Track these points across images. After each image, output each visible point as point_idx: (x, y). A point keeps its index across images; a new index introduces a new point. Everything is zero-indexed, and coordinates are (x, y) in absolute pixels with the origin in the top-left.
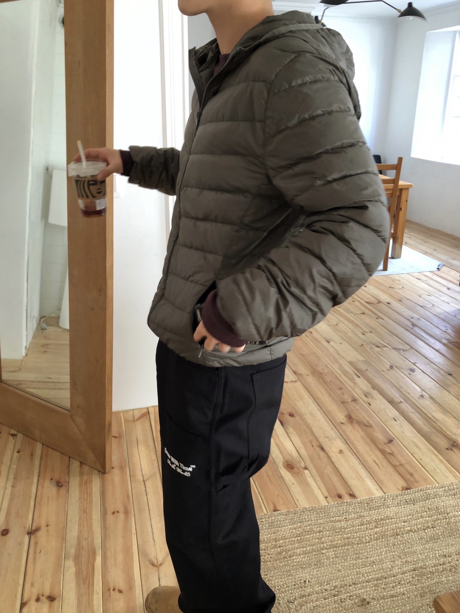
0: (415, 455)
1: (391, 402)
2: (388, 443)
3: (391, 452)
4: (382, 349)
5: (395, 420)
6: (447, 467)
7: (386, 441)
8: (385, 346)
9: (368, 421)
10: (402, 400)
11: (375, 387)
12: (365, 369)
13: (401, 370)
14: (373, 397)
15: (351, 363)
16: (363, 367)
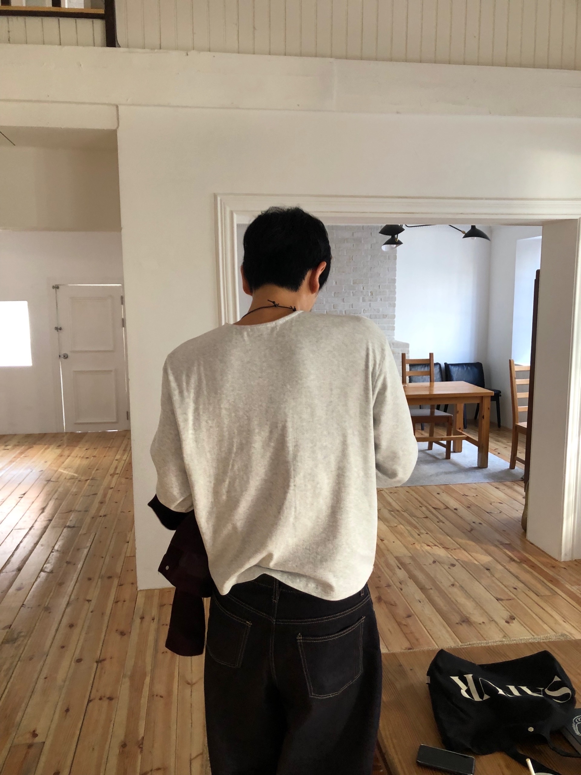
0: (426, 627)
1: (422, 589)
2: (406, 618)
3: (405, 624)
4: (432, 548)
5: (420, 602)
6: (450, 635)
7: (405, 616)
8: (435, 545)
9: (394, 602)
10: (432, 587)
11: (412, 577)
12: (409, 563)
13: (443, 565)
14: (406, 584)
15: (397, 558)
16: (407, 561)
